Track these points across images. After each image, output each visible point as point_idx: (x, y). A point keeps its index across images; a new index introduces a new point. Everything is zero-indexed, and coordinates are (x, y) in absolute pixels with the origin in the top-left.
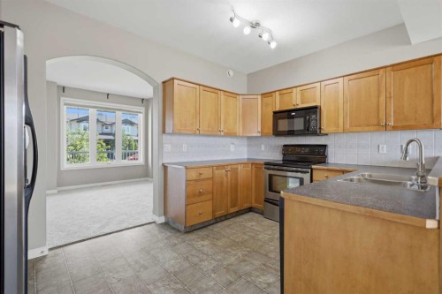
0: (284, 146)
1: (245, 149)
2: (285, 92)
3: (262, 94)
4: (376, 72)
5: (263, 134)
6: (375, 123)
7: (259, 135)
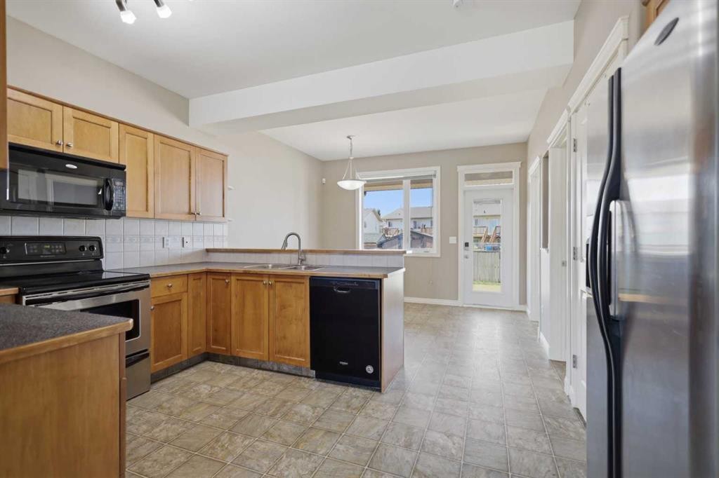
4: (187, 147)
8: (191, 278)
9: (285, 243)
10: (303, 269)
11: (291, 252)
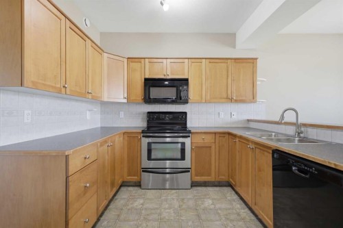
0: (149, 113)
1: (98, 117)
2: (155, 60)
3: (128, 58)
4: (226, 61)
5: (130, 101)
6: (225, 96)
7: (125, 101)
8: (217, 136)
9: (282, 116)
10: (296, 141)
11: (287, 124)
